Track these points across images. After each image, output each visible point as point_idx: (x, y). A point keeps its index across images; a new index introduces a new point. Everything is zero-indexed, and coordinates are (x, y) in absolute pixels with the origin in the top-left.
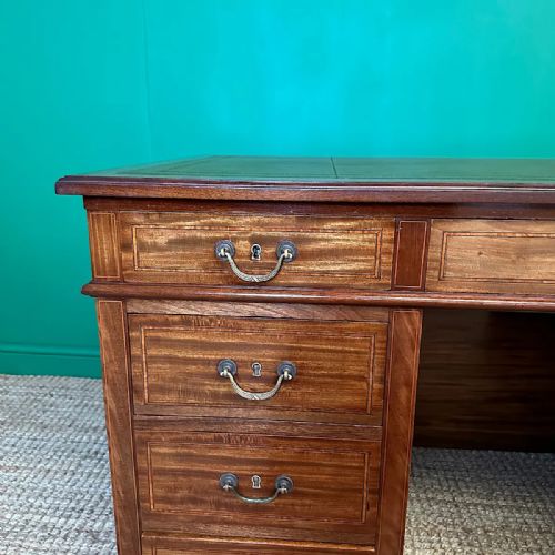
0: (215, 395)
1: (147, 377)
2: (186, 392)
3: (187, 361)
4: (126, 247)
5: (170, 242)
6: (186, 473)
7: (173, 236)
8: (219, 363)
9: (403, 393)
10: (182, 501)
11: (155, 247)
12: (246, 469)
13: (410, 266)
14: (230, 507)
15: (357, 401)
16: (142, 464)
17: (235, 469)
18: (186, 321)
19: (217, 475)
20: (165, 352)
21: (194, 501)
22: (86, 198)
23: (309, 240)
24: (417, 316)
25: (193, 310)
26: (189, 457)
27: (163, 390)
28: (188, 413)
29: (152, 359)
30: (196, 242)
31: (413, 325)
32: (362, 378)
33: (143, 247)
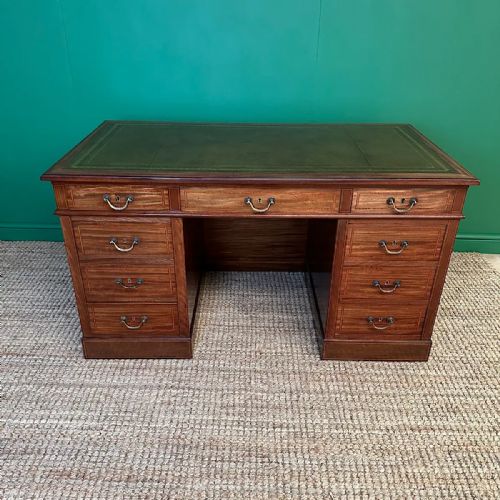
0: (110, 250)
1: (83, 243)
2: (99, 249)
3: (98, 238)
4: (69, 197)
5: (86, 196)
6: (103, 279)
7: (86, 193)
8: (110, 239)
9: (179, 247)
10: (102, 289)
11: (79, 197)
12: (124, 277)
13: (175, 202)
14: (121, 291)
15: (164, 250)
16: (85, 277)
17: (120, 277)
18: (95, 224)
19: (114, 279)
20: (88, 235)
21: (107, 289)
22: (53, 182)
23: (137, 194)
24: (181, 221)
25: (97, 220)
26: (103, 273)
27: (89, 249)
28: (101, 257)
29: (83, 238)
30: (94, 195)
31: (180, 224)
32: (164, 242)
33: (75, 197)
